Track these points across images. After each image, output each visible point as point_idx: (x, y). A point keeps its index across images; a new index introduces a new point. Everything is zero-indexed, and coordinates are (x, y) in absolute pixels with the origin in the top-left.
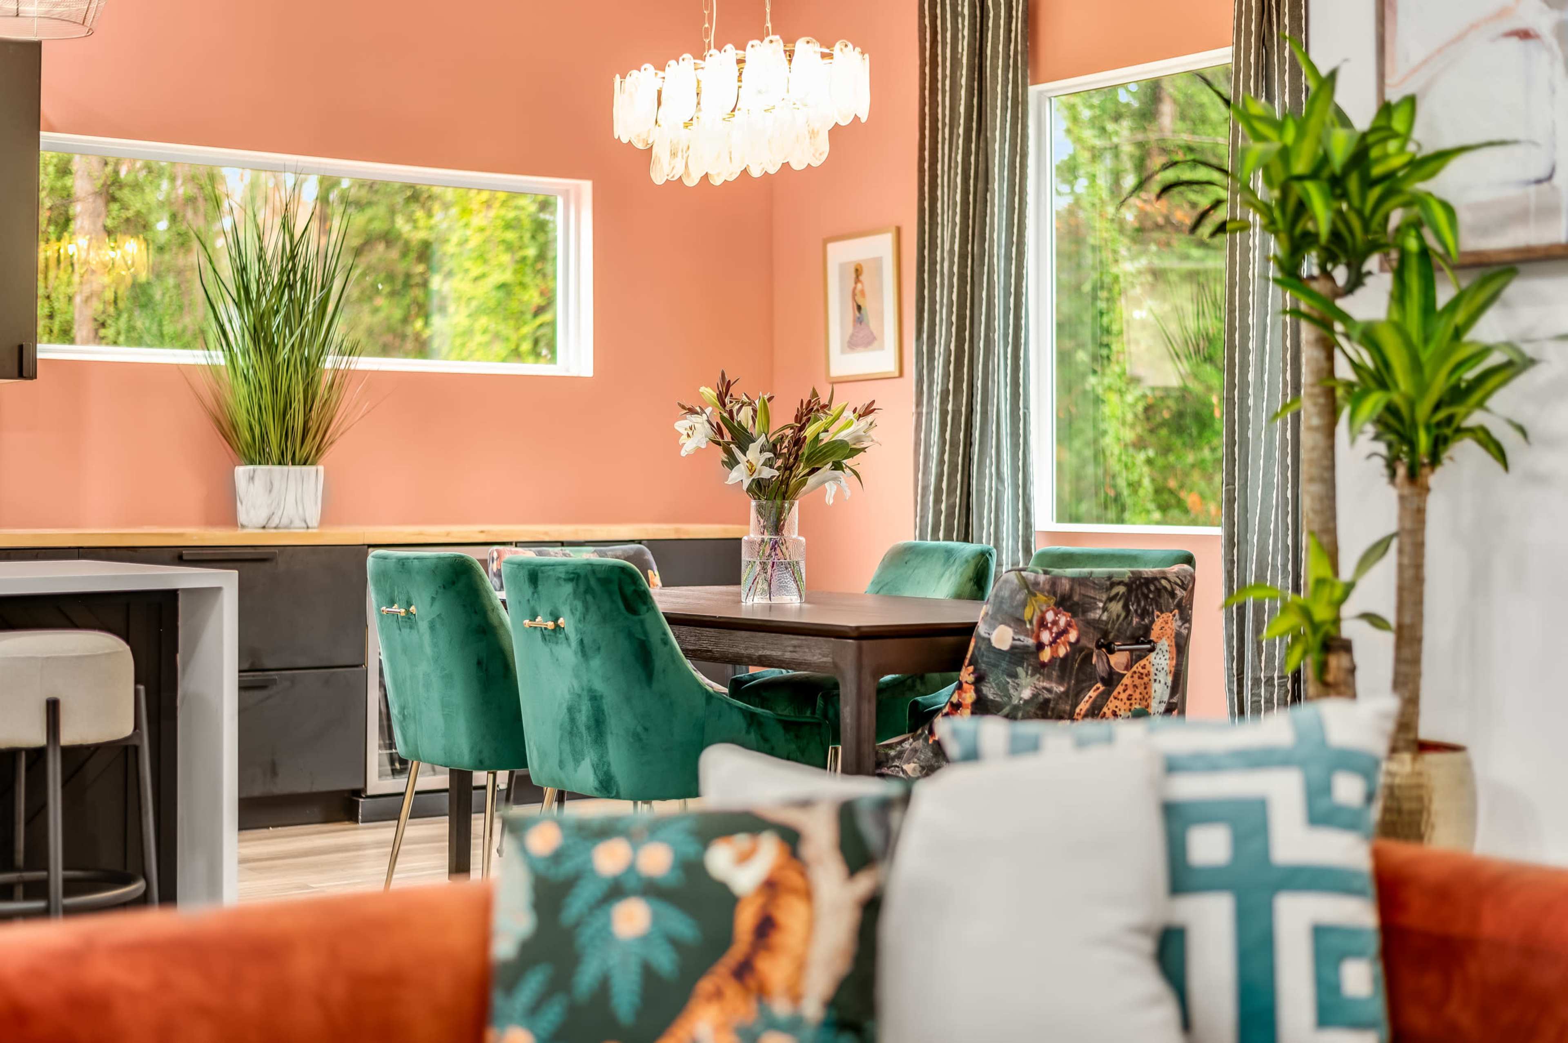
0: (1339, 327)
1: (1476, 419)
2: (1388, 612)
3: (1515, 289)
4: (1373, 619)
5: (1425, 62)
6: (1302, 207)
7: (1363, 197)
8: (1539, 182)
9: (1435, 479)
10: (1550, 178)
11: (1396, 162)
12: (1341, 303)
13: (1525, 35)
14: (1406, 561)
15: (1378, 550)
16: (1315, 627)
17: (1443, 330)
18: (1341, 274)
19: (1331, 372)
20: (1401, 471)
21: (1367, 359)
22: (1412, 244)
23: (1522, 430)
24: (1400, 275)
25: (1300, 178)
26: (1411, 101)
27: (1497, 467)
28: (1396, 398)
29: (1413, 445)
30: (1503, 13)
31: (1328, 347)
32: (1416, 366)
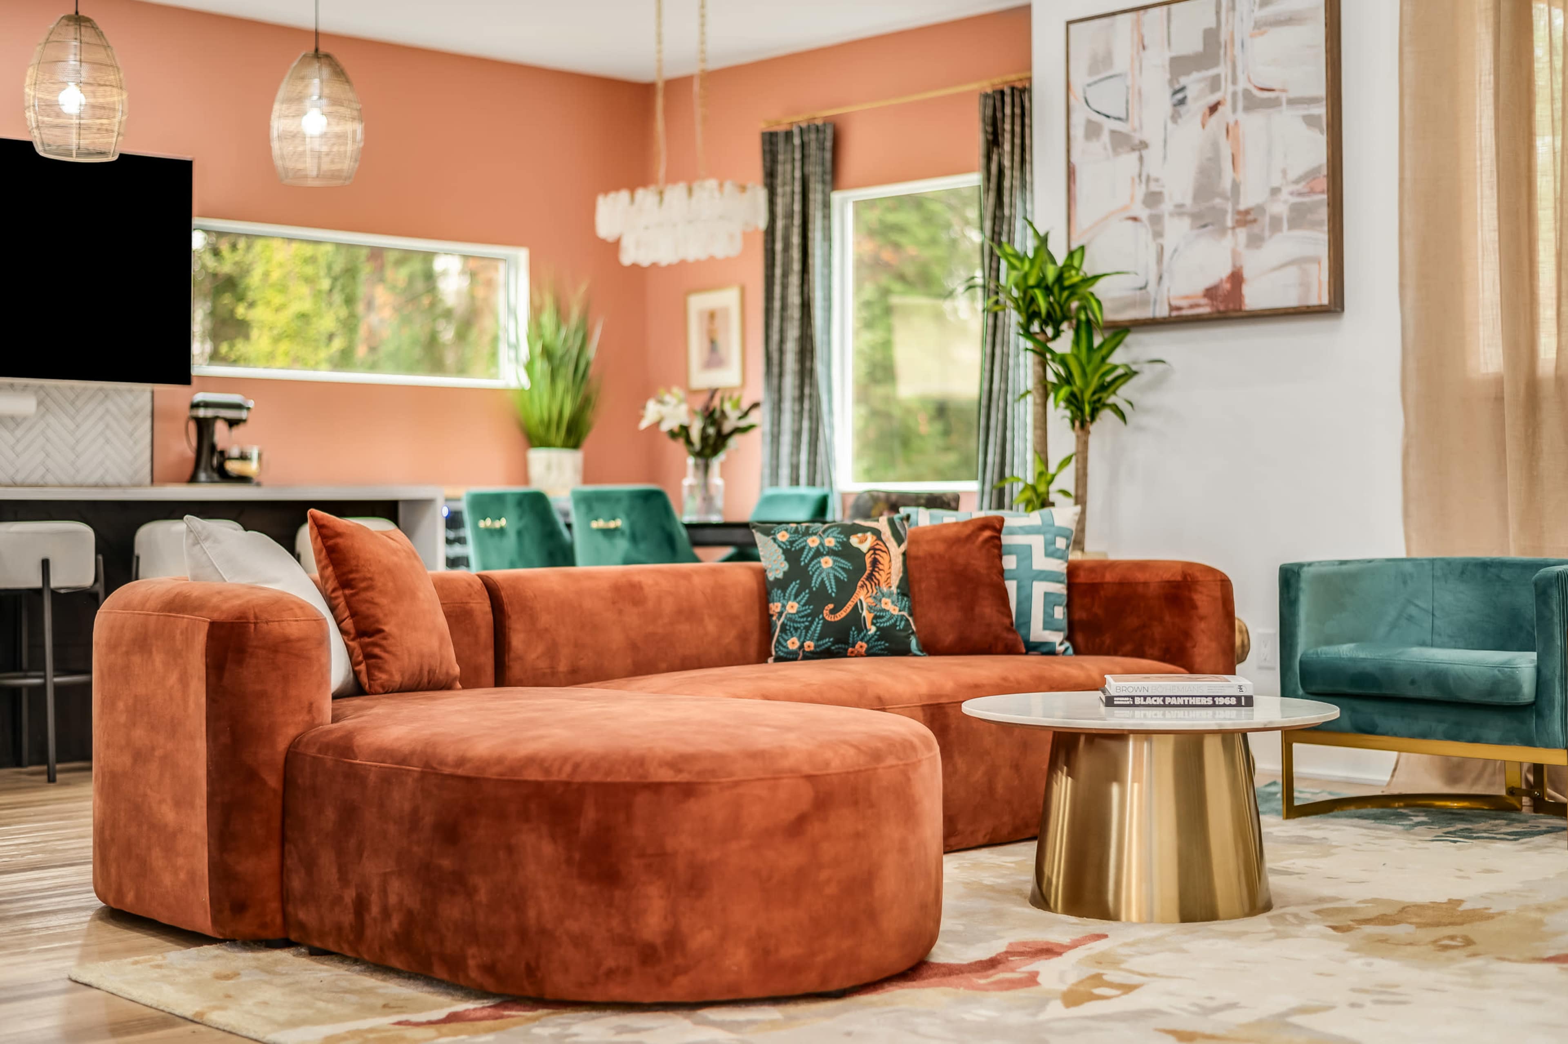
0: (1049, 356)
1: (1112, 400)
2: (1072, 490)
3: (1130, 338)
4: (1065, 493)
5: (1090, 229)
6: (1033, 300)
7: (1060, 295)
8: (1141, 289)
9: (1093, 428)
10: (1145, 287)
11: (1076, 279)
12: (1051, 345)
13: (1135, 219)
14: (1079, 466)
15: (1067, 461)
16: (1038, 495)
17: (1097, 357)
18: (1050, 331)
19: (1046, 377)
20: (1077, 424)
21: (1062, 372)
22: (1083, 317)
23: (1131, 404)
24: (1077, 332)
25: (1032, 287)
26: (1082, 248)
27: (1122, 423)
28: (1075, 389)
29: (1082, 411)
30: (1125, 208)
31: (1043, 364)
32: (1084, 373)
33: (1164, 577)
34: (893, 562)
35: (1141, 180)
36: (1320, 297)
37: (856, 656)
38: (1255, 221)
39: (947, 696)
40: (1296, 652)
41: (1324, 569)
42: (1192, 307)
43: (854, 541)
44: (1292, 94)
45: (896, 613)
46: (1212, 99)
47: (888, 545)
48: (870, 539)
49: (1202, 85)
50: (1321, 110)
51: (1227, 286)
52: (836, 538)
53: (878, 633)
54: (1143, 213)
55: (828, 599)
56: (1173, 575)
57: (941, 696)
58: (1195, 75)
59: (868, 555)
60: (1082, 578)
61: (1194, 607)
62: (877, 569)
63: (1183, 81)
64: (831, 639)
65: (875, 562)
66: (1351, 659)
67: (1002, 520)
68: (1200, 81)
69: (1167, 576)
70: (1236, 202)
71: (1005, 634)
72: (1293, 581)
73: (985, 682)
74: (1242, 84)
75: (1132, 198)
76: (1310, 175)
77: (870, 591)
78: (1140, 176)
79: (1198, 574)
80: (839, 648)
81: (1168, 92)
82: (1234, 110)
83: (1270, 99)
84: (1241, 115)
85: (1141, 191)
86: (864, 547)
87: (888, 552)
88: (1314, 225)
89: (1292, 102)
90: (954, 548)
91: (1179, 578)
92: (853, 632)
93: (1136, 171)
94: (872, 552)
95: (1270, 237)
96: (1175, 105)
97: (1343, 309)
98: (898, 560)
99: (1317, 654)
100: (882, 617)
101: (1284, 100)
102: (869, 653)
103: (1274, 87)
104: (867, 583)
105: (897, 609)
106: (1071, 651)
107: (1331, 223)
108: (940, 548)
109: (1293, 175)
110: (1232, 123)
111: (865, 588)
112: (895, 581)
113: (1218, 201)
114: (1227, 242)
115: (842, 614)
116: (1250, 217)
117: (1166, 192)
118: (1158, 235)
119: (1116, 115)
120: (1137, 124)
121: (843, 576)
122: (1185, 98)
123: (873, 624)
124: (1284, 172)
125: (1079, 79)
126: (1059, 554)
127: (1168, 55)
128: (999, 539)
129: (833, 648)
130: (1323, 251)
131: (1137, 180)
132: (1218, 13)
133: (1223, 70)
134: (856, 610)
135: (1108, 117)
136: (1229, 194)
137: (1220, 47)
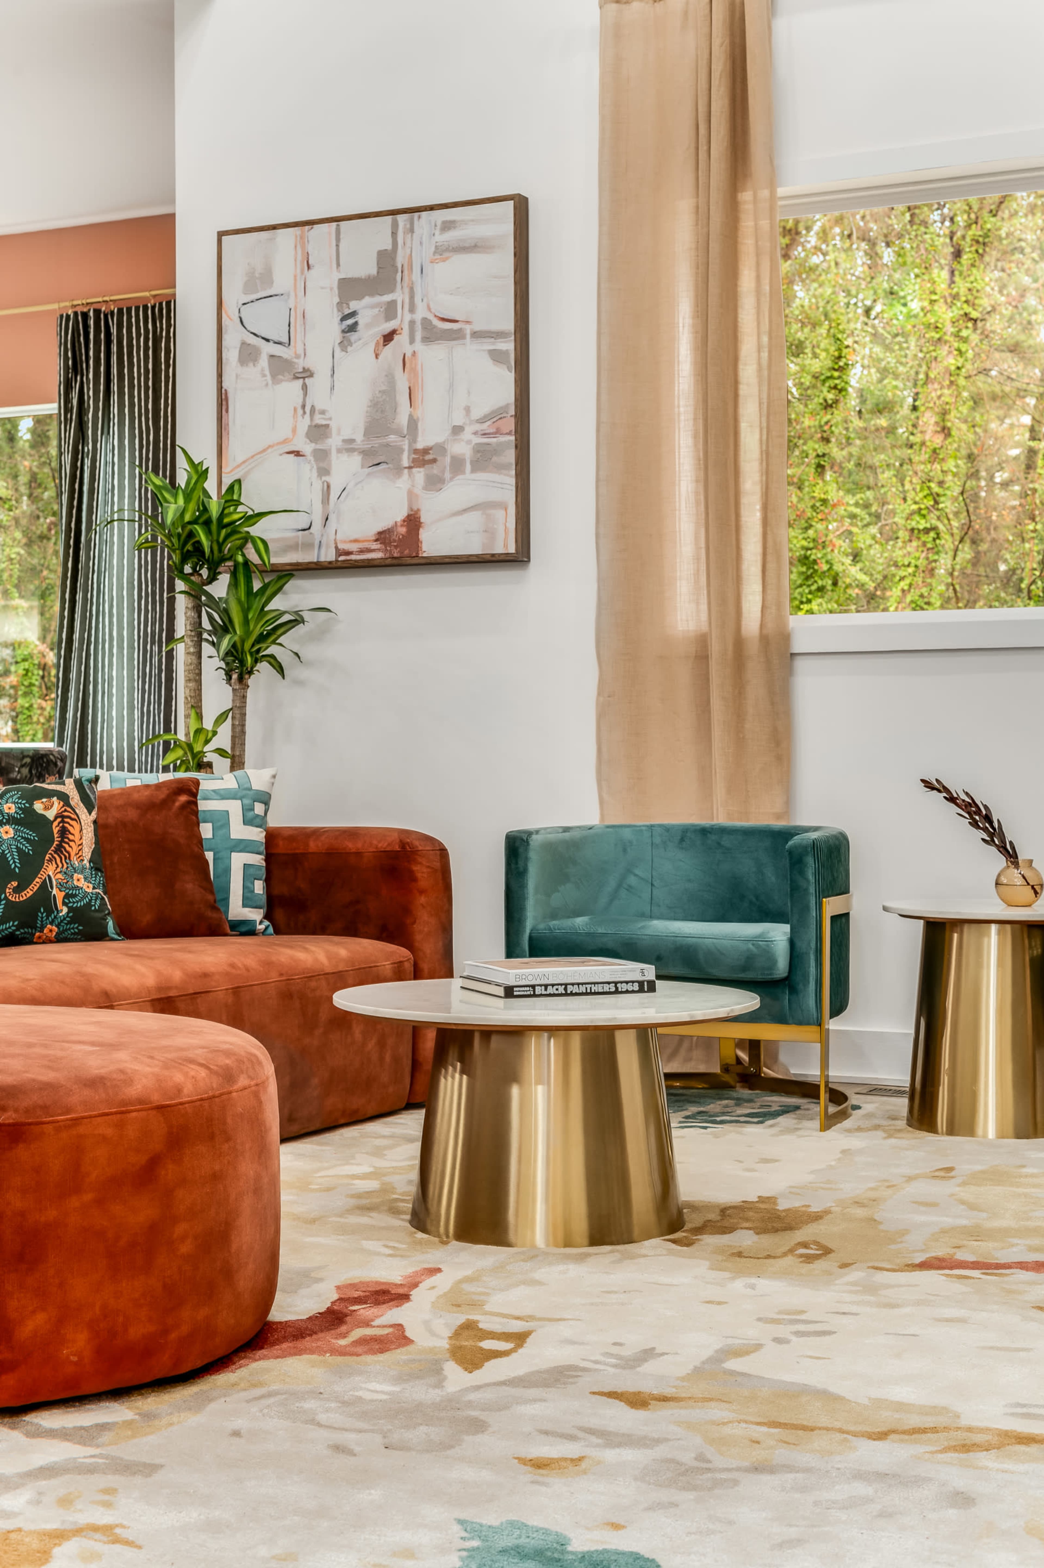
0: (205, 600)
1: (273, 650)
2: (228, 749)
3: (292, 585)
4: (221, 752)
5: (244, 462)
6: (190, 537)
7: (219, 534)
8: (304, 531)
9: (251, 681)
10: (309, 528)
11: (236, 517)
12: (206, 588)
13: (297, 454)
14: (236, 724)
15: (221, 718)
17: (257, 604)
18: (205, 572)
19: (200, 623)
20: (235, 676)
22: (240, 559)
23: (297, 655)
24: (234, 574)
26: (239, 482)
27: (279, 676)
28: (235, 640)
29: (242, 662)
30: (285, 441)
31: (198, 608)
32: (246, 622)
33: (380, 845)
34: (84, 831)
35: (304, 413)
36: (506, 546)
37: (44, 943)
38: (434, 461)
39: (176, 988)
40: (525, 927)
41: (552, 837)
42: (361, 551)
43: (38, 806)
44: (477, 327)
45: (90, 890)
46: (388, 327)
47: (77, 811)
48: (57, 806)
49: (376, 311)
50: (508, 346)
51: (403, 530)
52: (17, 803)
53: (71, 914)
54: (307, 448)
55: (10, 875)
56: (389, 845)
57: (169, 988)
58: (367, 300)
59: (55, 824)
60: (281, 847)
61: (414, 880)
62: (66, 840)
63: (354, 305)
64: (16, 923)
65: (64, 832)
66: (588, 934)
67: (197, 783)
68: (373, 307)
69: (383, 845)
70: (414, 440)
71: (210, 914)
72: (521, 850)
73: (213, 969)
74: (421, 313)
75: (294, 431)
76: (496, 415)
77: (60, 865)
78: (304, 407)
79: (417, 843)
80: (25, 933)
81: (337, 317)
82: (412, 341)
83: (451, 330)
84: (419, 346)
85: (304, 424)
86: (51, 814)
87: (78, 820)
88: (500, 468)
89: (476, 335)
90: (149, 816)
91: (397, 848)
92: (42, 914)
93: (300, 401)
94: (59, 820)
95: (452, 479)
96: (343, 331)
97: (529, 561)
98: (89, 830)
99: (550, 929)
100: (75, 896)
101: (468, 332)
102: (60, 939)
103: (457, 319)
104: (56, 856)
105: (91, 886)
106: (271, 930)
107: (519, 467)
108: (132, 814)
109: (477, 414)
110: (408, 355)
111: (54, 863)
112: (87, 853)
113: (392, 438)
114: (403, 483)
115: (28, 893)
116: (427, 457)
117: (333, 425)
118: (324, 472)
119: (276, 339)
120: (300, 351)
121: (27, 848)
122: (356, 323)
123: (64, 904)
124: (468, 410)
125: (233, 296)
126: (258, 821)
127: (336, 276)
128: (196, 804)
129: (18, 933)
130: (509, 496)
131: (300, 412)
132: (394, 234)
133: (399, 296)
134: (45, 888)
135: (268, 340)
136: (405, 432)
137: (397, 271)
